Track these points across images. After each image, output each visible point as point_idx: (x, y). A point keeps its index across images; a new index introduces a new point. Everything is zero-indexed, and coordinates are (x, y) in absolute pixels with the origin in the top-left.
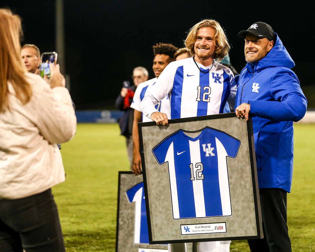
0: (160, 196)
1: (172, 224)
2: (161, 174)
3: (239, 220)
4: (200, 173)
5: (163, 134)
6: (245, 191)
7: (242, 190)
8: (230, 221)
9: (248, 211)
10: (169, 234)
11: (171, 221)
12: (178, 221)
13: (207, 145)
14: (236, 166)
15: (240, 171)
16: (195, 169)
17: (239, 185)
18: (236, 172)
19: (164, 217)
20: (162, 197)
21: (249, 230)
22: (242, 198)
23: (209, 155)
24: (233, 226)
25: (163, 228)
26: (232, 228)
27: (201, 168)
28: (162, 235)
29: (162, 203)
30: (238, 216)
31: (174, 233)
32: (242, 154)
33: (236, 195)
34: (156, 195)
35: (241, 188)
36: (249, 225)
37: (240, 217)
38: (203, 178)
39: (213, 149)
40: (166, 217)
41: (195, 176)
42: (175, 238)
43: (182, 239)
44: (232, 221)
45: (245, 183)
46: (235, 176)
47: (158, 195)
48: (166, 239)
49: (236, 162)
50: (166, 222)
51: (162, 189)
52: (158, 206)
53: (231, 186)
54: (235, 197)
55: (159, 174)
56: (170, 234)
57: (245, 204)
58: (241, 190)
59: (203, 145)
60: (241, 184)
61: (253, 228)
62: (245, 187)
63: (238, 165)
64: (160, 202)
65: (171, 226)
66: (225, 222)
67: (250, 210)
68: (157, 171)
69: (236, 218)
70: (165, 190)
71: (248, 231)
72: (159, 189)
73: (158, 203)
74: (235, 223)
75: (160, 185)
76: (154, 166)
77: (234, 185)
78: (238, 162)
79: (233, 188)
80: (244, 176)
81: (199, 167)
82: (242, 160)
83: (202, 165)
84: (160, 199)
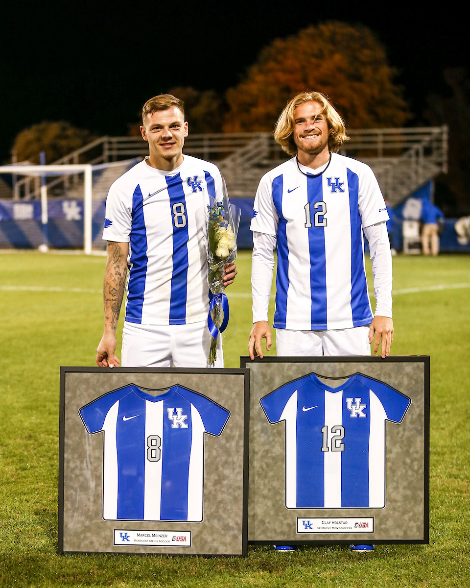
0: (266, 473)
1: (283, 516)
2: (271, 438)
3: (397, 514)
4: (339, 442)
5: (283, 377)
6: (410, 473)
7: (406, 471)
8: (381, 516)
9: (412, 503)
10: (275, 530)
11: (282, 512)
12: (294, 511)
13: (354, 400)
14: (400, 435)
15: (405, 442)
16: (330, 435)
17: (401, 463)
18: (398, 444)
19: (270, 503)
20: (271, 474)
21: (411, 531)
22: (405, 484)
23: (355, 416)
24: (385, 524)
25: (267, 521)
26: (383, 526)
27: (341, 433)
28: (264, 532)
29: (269, 482)
30: (394, 509)
31: (285, 529)
32: (412, 417)
33: (395, 479)
34: (260, 470)
35: (404, 468)
36: (412, 523)
37: (399, 511)
38: (342, 449)
39: (364, 406)
40: (274, 505)
41: (329, 445)
42: (286, 537)
43: (297, 539)
44: (385, 516)
45: (412, 462)
46: (396, 449)
47: (263, 469)
48: (271, 538)
49: (401, 429)
50: (272, 513)
51: (270, 461)
52: (262, 487)
53: (389, 464)
54: (393, 481)
55: (268, 438)
56: (279, 530)
57: (409, 492)
58: (404, 471)
59: (348, 400)
60: (404, 463)
61: (418, 528)
62: (411, 467)
63: (403, 434)
64: (266, 481)
65: (281, 518)
66: (373, 518)
67: (415, 501)
68: (266, 434)
69: (391, 512)
70: (276, 463)
71: (409, 532)
72: (266, 460)
73: (262, 482)
74: (390, 519)
75: (269, 455)
76: (262, 425)
77: (393, 463)
78: (404, 430)
79: (391, 468)
80: (411, 451)
81: (338, 432)
82: (411, 427)
83: (343, 429)
84: (265, 477)
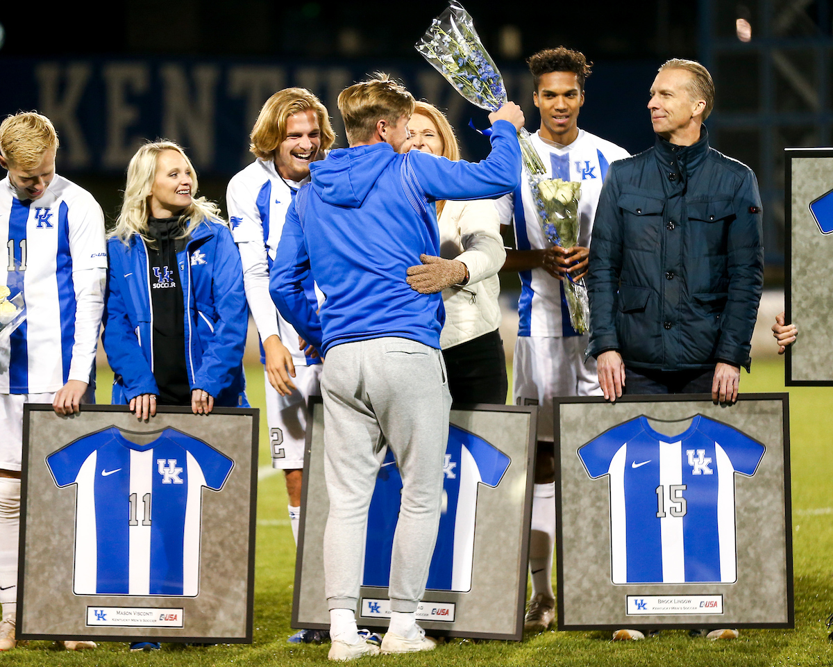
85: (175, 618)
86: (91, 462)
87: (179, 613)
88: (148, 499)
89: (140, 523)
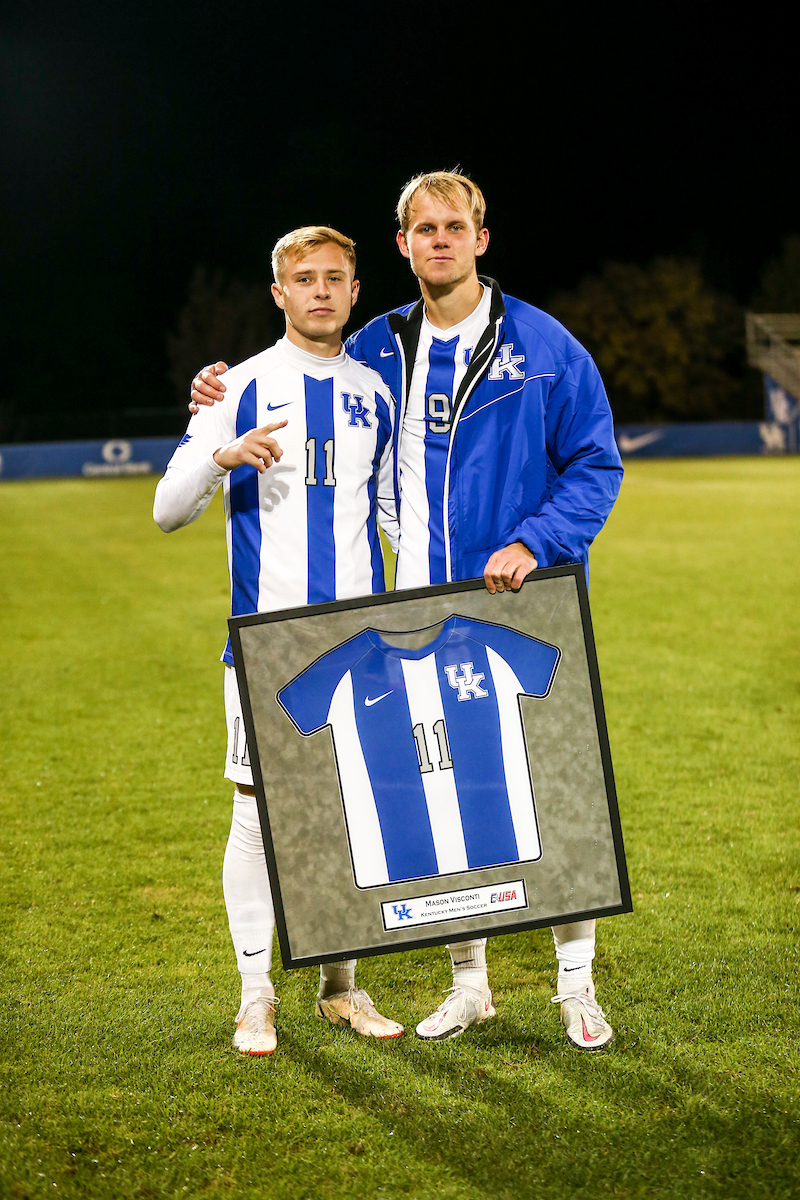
85: (514, 895)
86: (344, 691)
87: (518, 887)
88: (440, 728)
89: (436, 766)
